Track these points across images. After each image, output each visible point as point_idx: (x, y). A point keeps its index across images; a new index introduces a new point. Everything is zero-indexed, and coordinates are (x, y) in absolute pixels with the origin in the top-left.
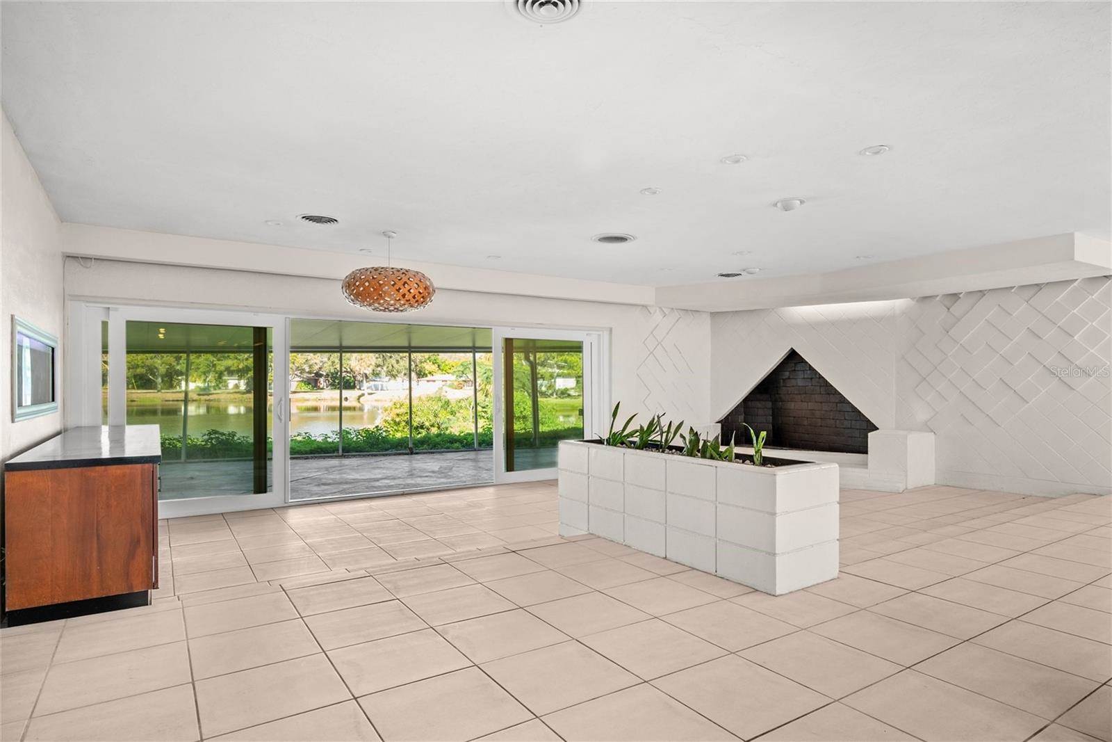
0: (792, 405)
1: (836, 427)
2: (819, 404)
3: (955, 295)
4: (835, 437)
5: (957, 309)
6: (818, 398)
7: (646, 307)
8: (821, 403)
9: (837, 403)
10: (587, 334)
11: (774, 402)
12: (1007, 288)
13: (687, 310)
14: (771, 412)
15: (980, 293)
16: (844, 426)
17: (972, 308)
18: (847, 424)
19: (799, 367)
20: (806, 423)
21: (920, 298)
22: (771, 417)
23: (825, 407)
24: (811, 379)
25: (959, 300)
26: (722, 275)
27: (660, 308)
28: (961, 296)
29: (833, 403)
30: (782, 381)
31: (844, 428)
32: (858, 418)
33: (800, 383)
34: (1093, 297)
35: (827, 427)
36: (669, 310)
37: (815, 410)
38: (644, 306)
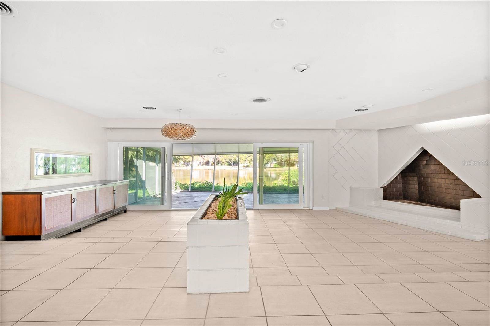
1: (454, 194)
2: (444, 179)
4: (454, 200)
6: (444, 176)
8: (445, 179)
10: (301, 145)
11: (418, 177)
13: (361, 130)
19: (432, 158)
22: (417, 186)
23: (447, 182)
26: (357, 110)
27: (343, 130)
30: (422, 166)
35: (448, 193)
36: (350, 130)
37: (442, 183)
38: (334, 130)
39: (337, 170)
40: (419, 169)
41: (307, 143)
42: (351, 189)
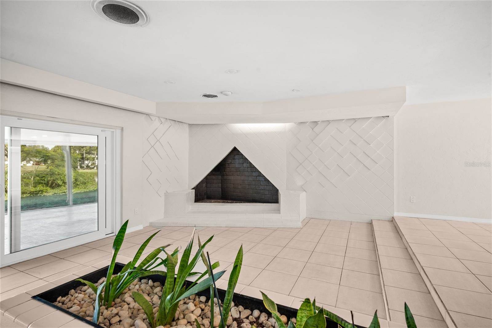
0: (232, 178)
2: (247, 177)
3: (316, 122)
4: (255, 195)
5: (317, 129)
6: (247, 174)
7: (149, 116)
8: (248, 176)
9: (257, 176)
11: (223, 176)
12: (341, 120)
13: (175, 121)
14: (220, 181)
15: (328, 122)
16: (260, 189)
17: (324, 129)
18: (262, 187)
19: (237, 157)
20: (240, 187)
21: (299, 123)
22: (221, 184)
23: (250, 179)
24: (243, 163)
25: (318, 125)
27: (159, 117)
28: (319, 123)
29: (255, 176)
30: (227, 165)
31: (260, 190)
32: (268, 185)
33: (237, 166)
34: (378, 126)
35: (251, 189)
36: (165, 119)
37: (245, 180)
38: (148, 114)
39: (151, 172)
40: (224, 168)
41: (112, 130)
42: (167, 195)
